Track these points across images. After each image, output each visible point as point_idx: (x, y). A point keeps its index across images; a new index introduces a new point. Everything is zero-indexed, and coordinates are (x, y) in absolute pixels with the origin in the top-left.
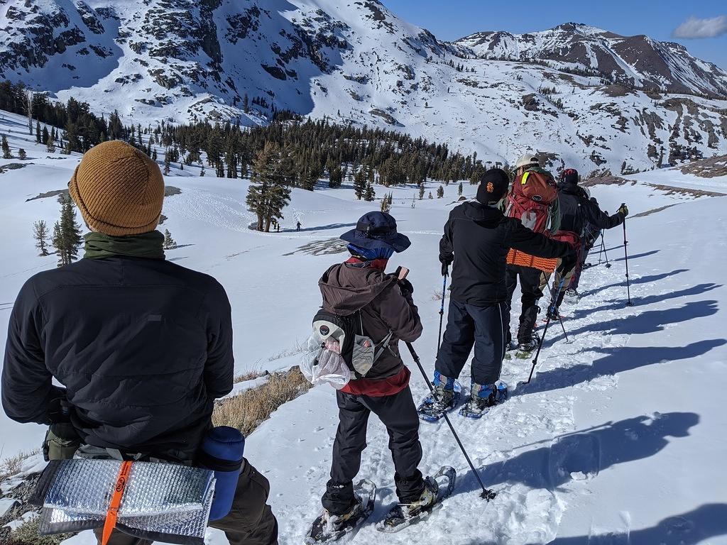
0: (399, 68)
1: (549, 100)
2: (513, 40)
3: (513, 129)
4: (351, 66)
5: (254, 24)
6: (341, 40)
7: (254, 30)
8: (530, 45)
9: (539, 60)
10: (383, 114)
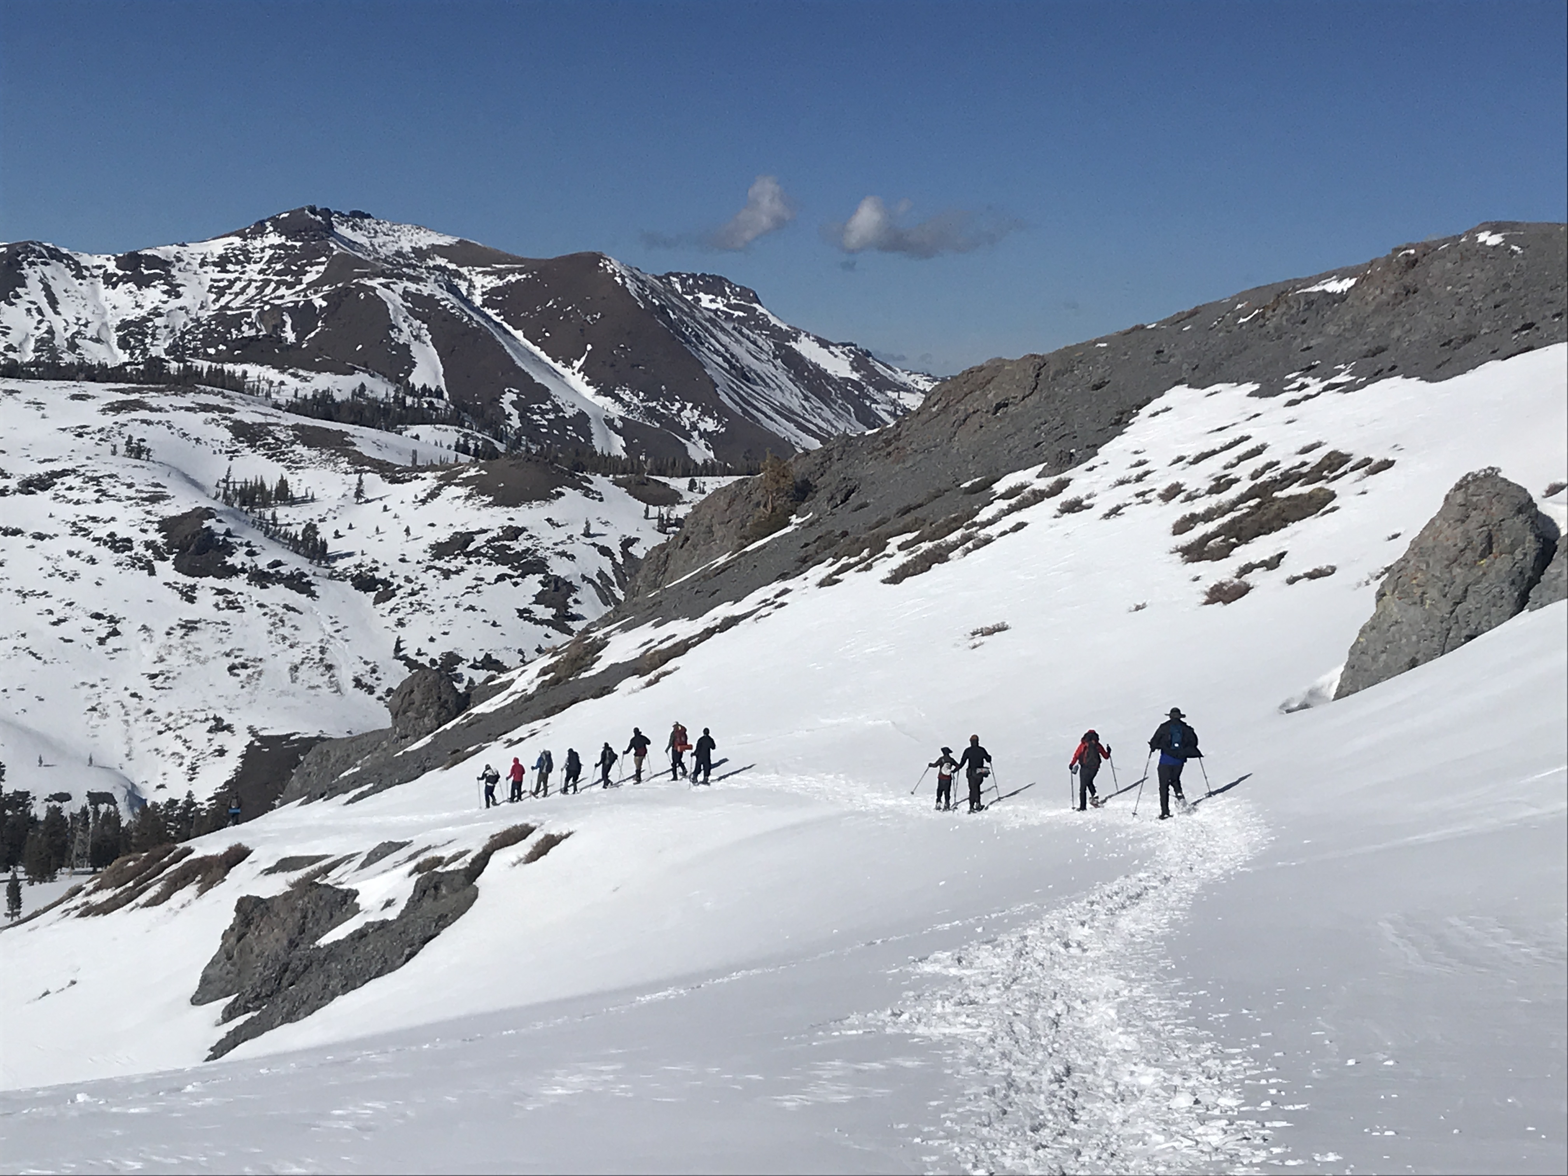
1: (271, 531)
3: (139, 654)
9: (202, 364)
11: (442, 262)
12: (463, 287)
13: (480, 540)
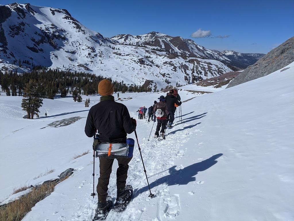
0: (89, 48)
1: (148, 60)
2: (133, 38)
3: (136, 72)
4: (68, 47)
5: (22, 29)
6: (63, 36)
7: (22, 32)
8: (139, 40)
9: (143, 45)
10: (83, 66)
11: (165, 37)
12: (167, 39)
13: (168, 62)
